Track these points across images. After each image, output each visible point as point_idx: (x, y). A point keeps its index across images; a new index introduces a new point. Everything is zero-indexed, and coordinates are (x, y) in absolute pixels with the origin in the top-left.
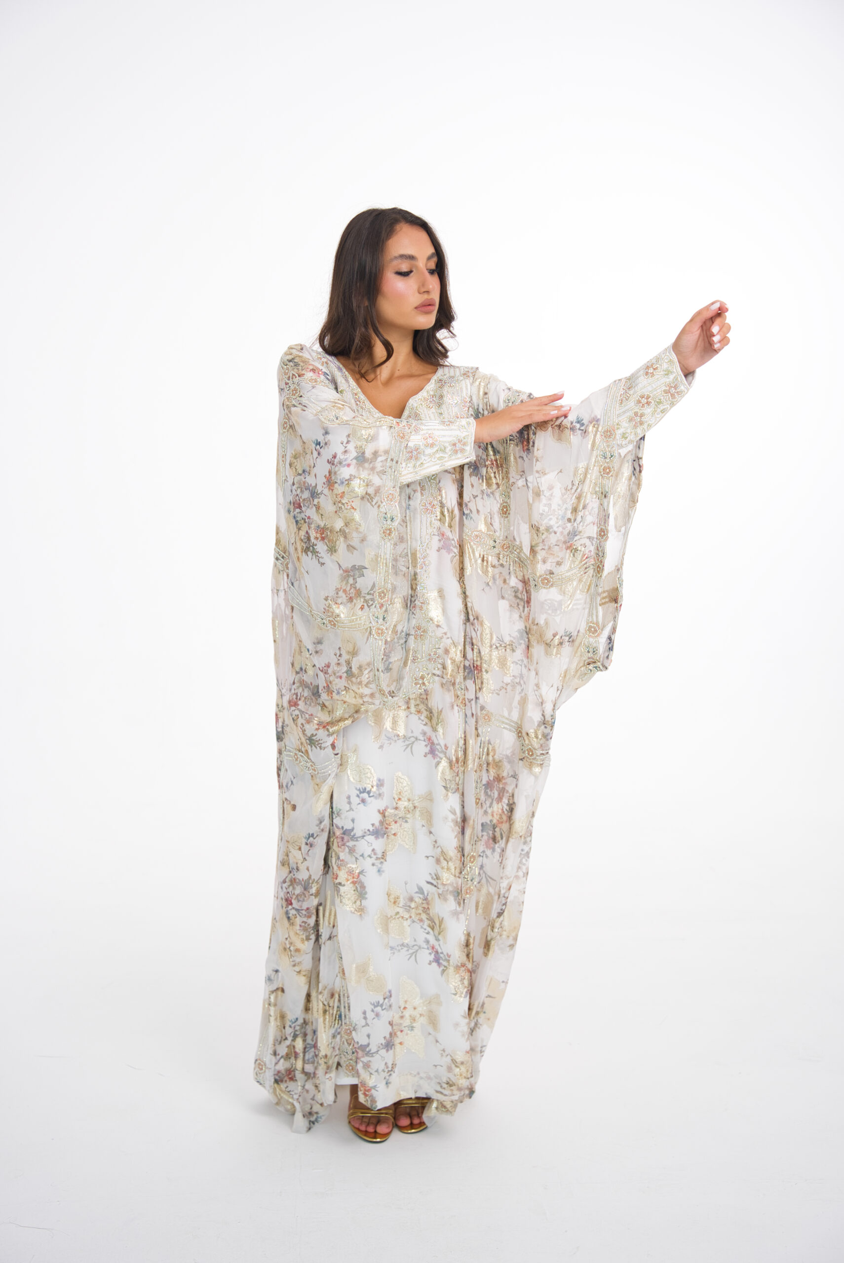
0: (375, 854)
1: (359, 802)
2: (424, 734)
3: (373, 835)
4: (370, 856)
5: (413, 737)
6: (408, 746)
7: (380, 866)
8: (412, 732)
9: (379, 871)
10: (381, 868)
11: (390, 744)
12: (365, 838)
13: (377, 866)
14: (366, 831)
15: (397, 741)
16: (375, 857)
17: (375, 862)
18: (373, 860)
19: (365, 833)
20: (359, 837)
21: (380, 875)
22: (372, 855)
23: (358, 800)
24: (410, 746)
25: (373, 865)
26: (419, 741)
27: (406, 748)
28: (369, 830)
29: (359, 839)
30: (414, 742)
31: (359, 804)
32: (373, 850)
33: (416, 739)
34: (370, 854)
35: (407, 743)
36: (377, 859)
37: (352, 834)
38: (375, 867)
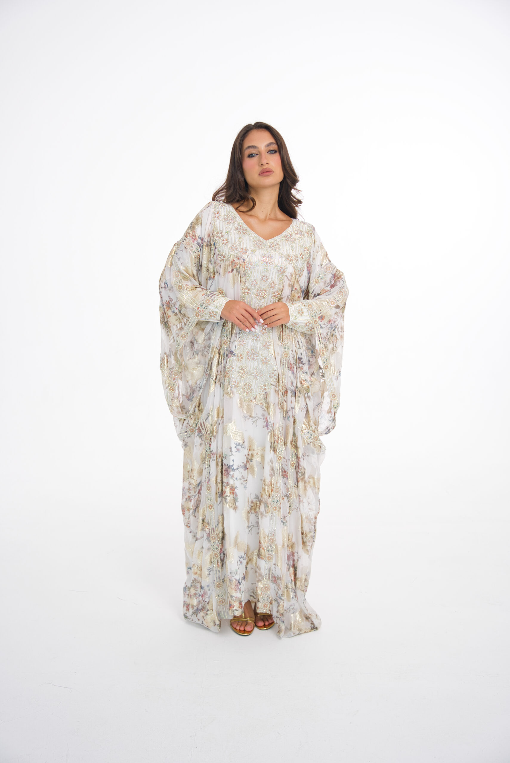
0: (243, 478)
1: (236, 450)
2: (263, 415)
3: (243, 468)
4: (240, 479)
5: (257, 417)
6: (254, 422)
7: (245, 485)
8: (257, 414)
9: (245, 487)
10: (246, 486)
11: (246, 420)
12: (238, 469)
13: (244, 484)
14: (239, 466)
15: (249, 419)
16: (243, 480)
17: (243, 482)
18: (242, 481)
19: (239, 467)
20: (236, 469)
21: (246, 489)
22: (242, 479)
23: (235, 450)
24: (255, 422)
25: (242, 484)
26: (260, 419)
27: (253, 423)
28: (241, 466)
29: (235, 470)
30: (257, 420)
31: (236, 452)
32: (242, 476)
33: (259, 418)
34: (240, 478)
35: (254, 420)
36: (244, 481)
37: (233, 468)
38: (242, 485)
